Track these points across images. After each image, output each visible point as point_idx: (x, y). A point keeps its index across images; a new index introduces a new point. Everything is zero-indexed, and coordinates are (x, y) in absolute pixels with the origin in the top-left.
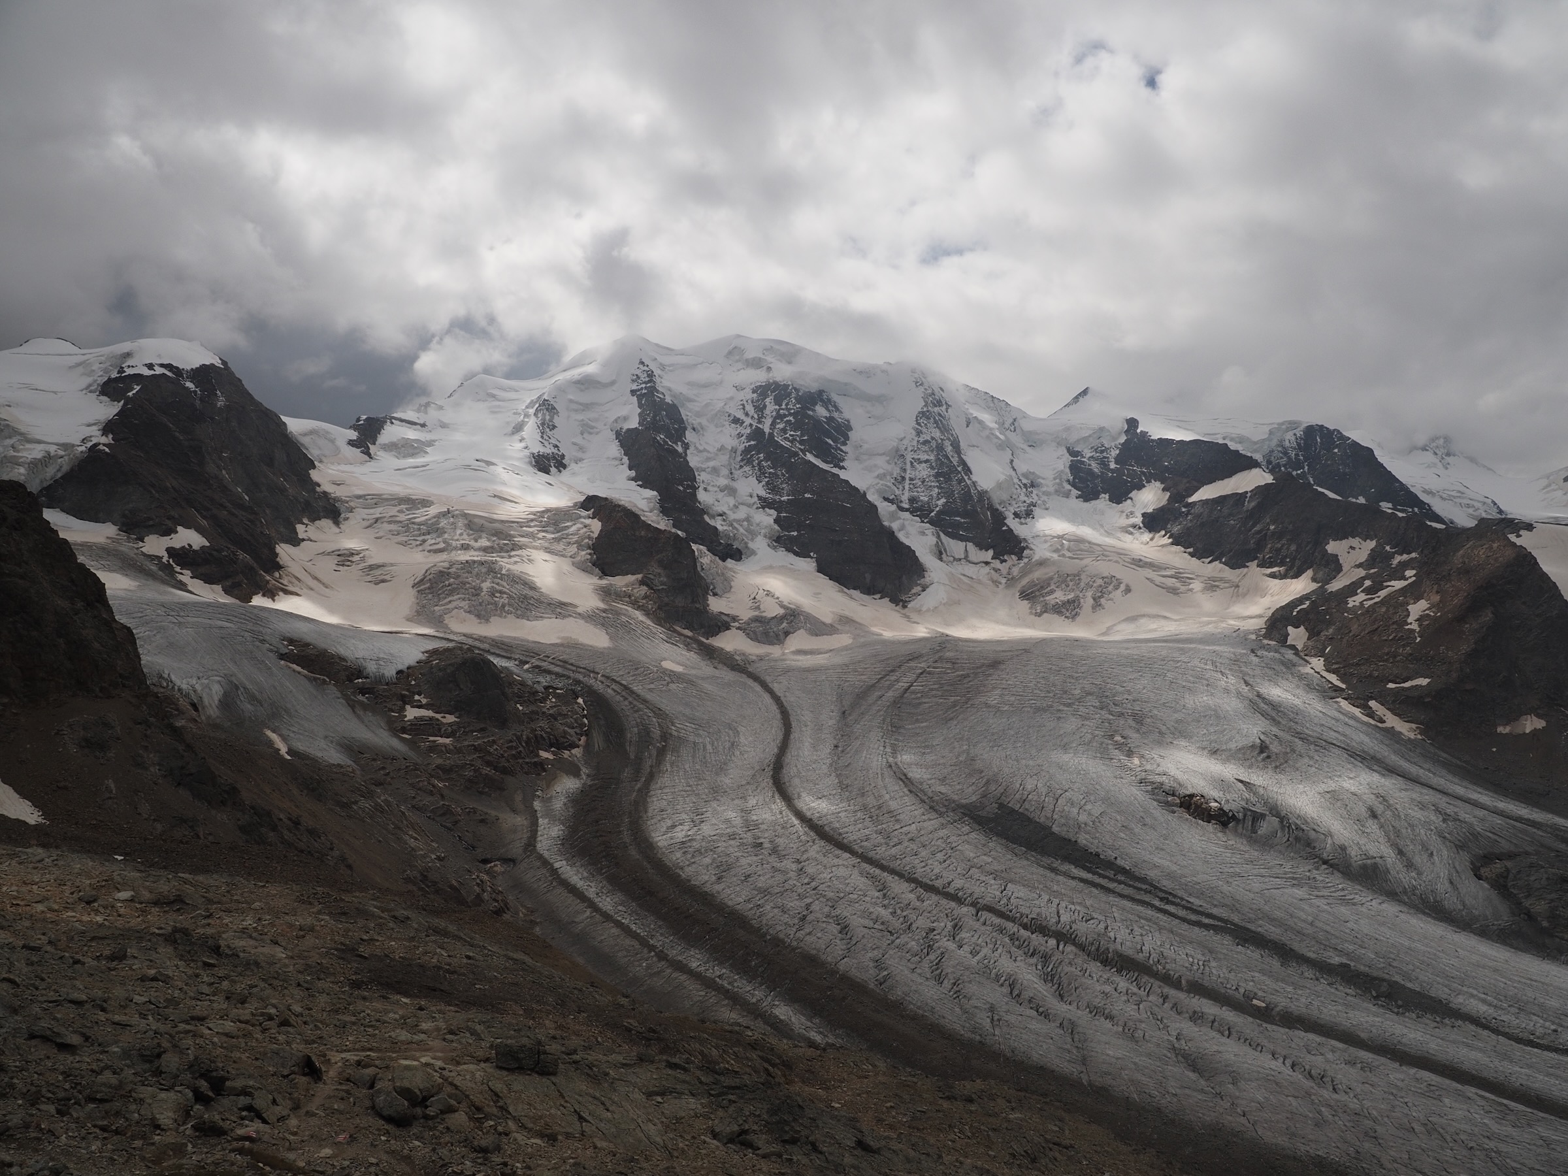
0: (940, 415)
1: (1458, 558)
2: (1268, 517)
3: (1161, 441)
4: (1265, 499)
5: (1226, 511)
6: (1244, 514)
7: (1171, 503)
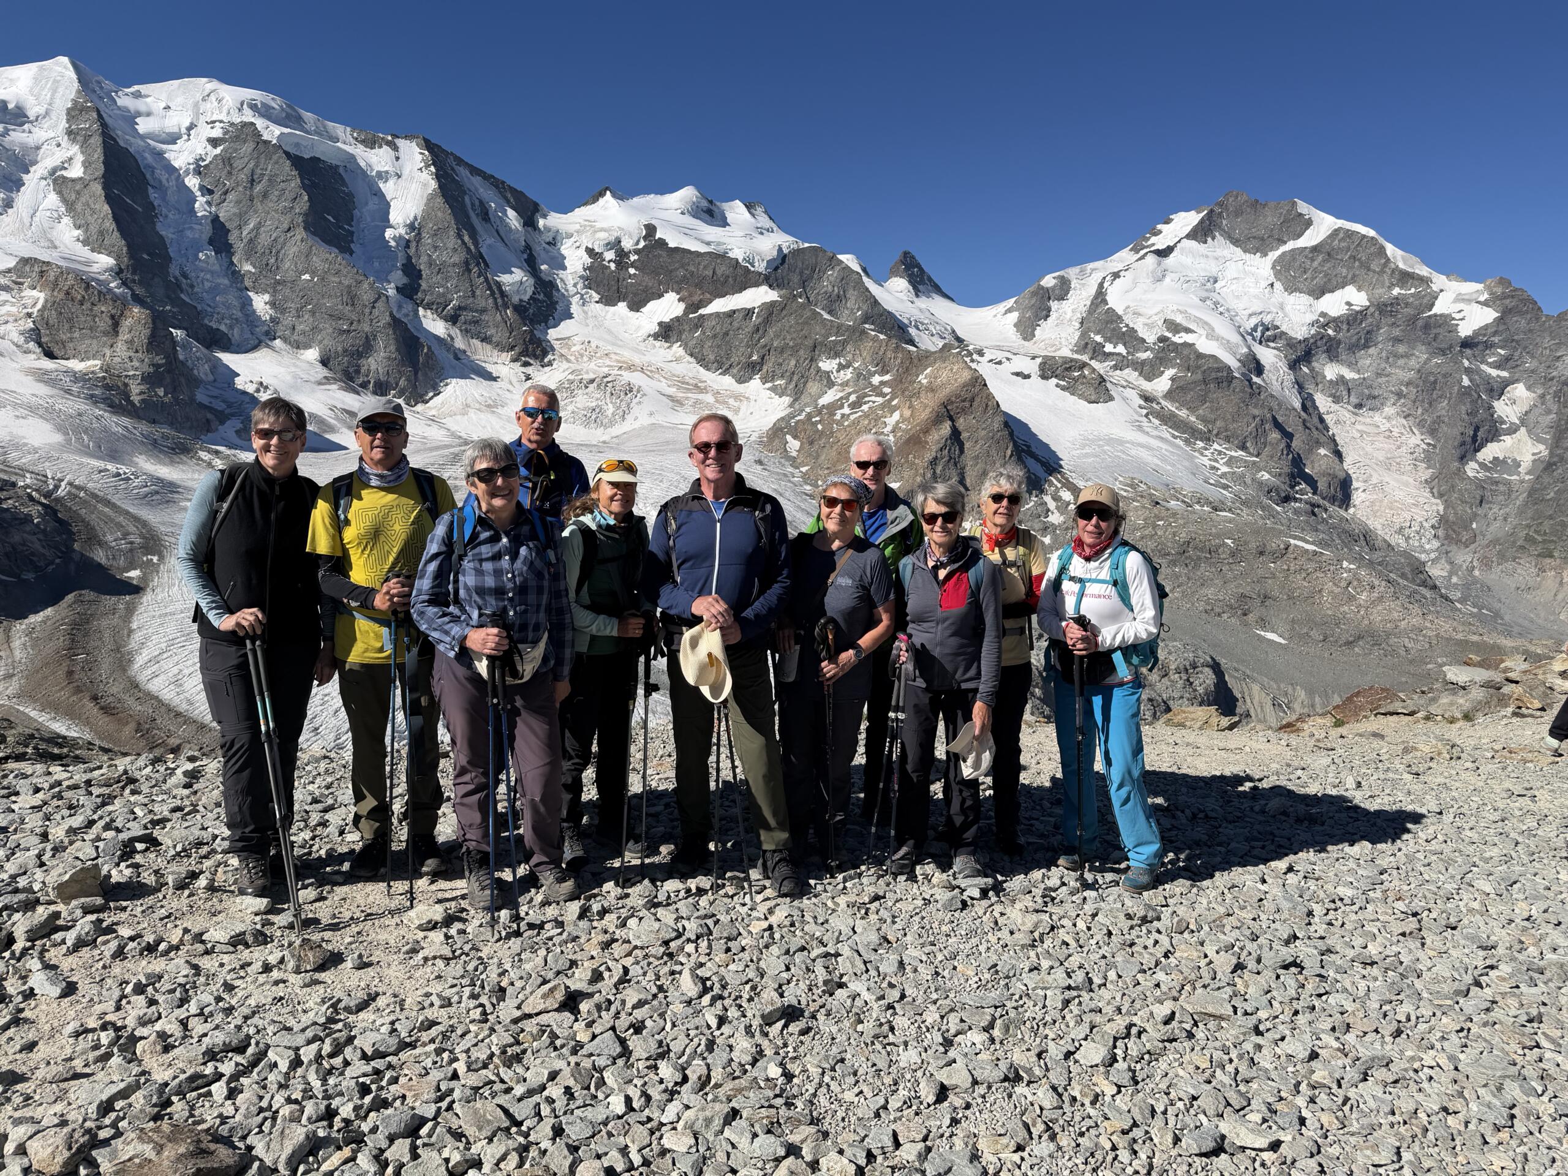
2: (771, 332)
3: (677, 249)
4: (771, 314)
5: (736, 324)
6: (749, 329)
7: (686, 312)
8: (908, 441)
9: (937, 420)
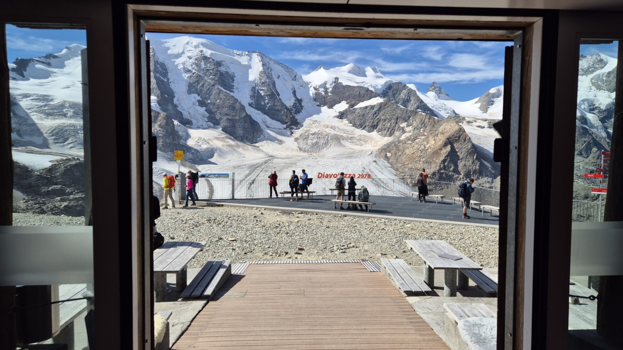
0: (268, 73)
1: (441, 129)
2: (381, 114)
3: (346, 86)
4: (381, 107)
5: (367, 111)
6: (373, 113)
7: (349, 108)
9: (445, 145)
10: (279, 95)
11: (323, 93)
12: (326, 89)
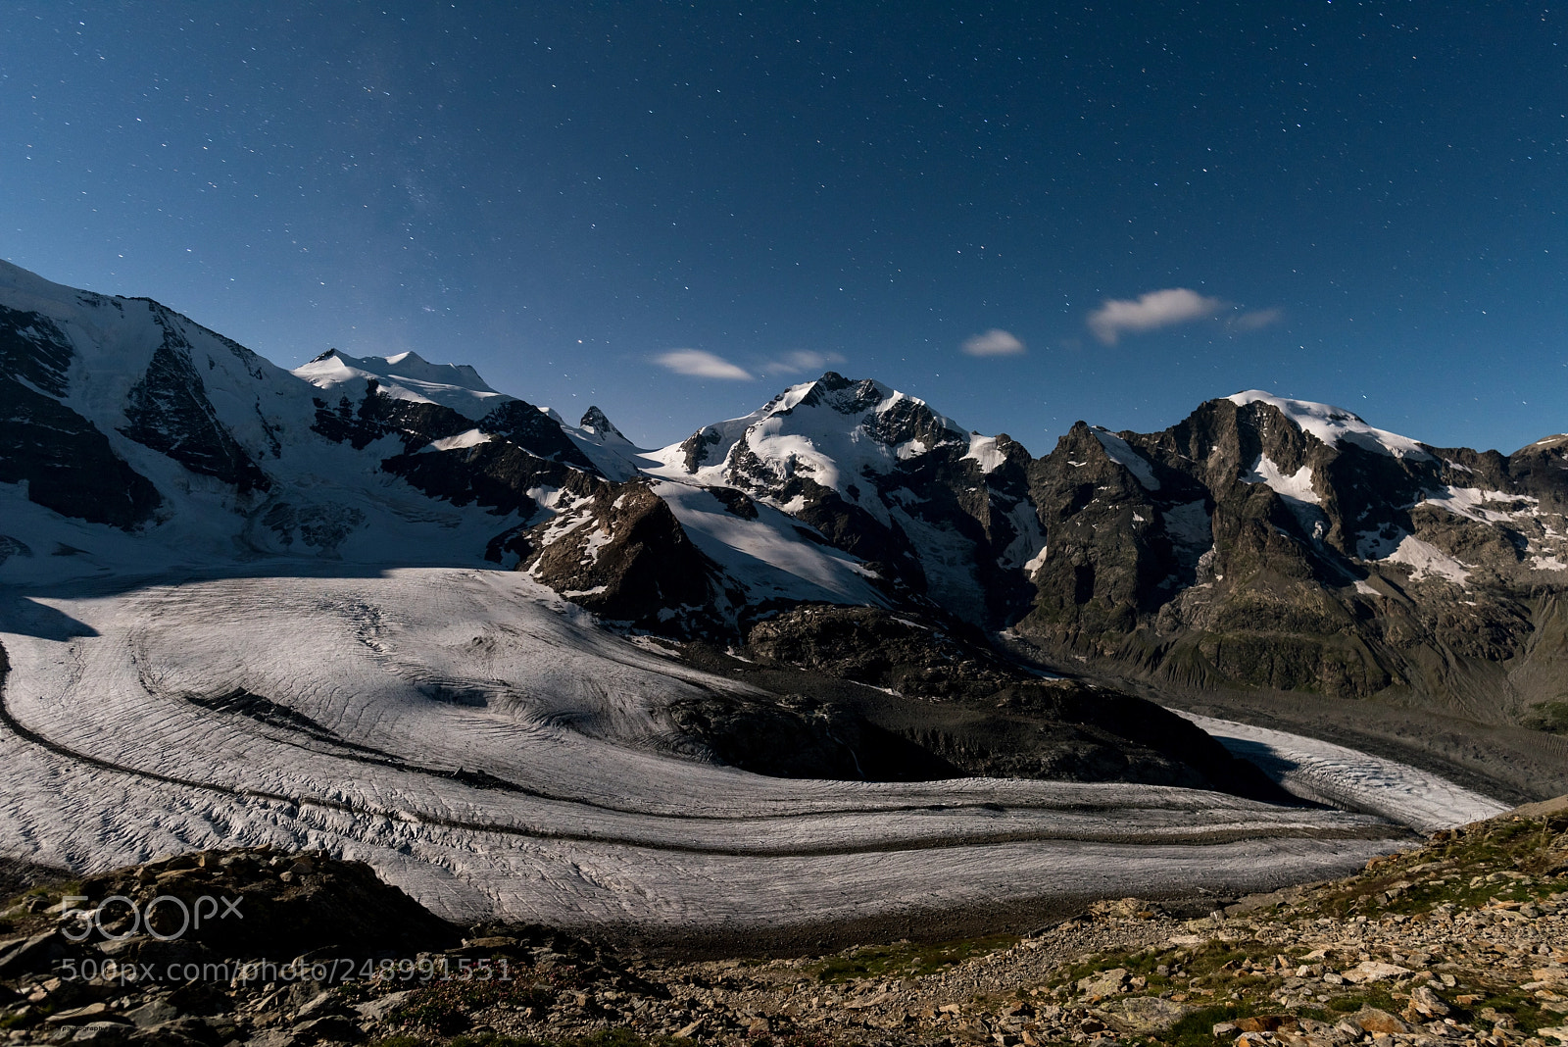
0: (182, 355)
3: (398, 402)
4: (484, 454)
5: (452, 461)
6: (465, 465)
7: (406, 452)
8: (609, 554)
10: (212, 410)
11: (337, 413)
12: (345, 404)
